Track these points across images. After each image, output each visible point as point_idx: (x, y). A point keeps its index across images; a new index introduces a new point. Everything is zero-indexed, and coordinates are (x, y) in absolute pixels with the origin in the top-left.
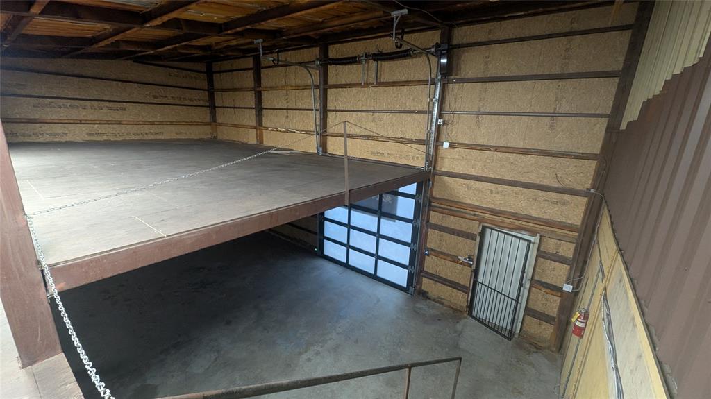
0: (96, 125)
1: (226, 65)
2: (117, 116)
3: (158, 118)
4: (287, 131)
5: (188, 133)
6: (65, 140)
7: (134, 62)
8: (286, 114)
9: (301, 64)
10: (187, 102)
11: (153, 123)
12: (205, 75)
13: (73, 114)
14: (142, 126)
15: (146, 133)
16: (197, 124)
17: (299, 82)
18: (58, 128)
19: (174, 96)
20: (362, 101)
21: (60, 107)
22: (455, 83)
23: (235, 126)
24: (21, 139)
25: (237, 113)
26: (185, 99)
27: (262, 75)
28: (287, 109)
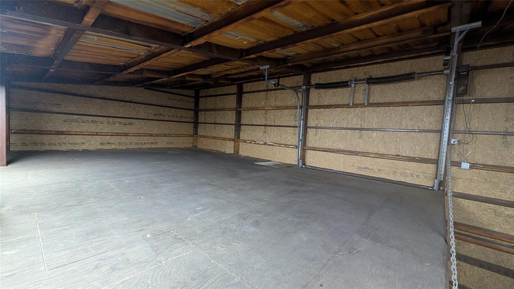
0: (108, 137)
1: (211, 91)
2: (126, 129)
3: (156, 132)
4: (265, 144)
5: (176, 143)
6: (82, 148)
7: (145, 88)
8: (264, 130)
9: (292, 88)
10: (178, 119)
11: (151, 135)
12: (194, 99)
13: (92, 128)
14: (142, 137)
15: (145, 143)
16: (184, 135)
17: (279, 104)
18: (78, 139)
19: (169, 114)
20: (347, 120)
21: (84, 122)
22: (473, 103)
23: (215, 138)
24: (48, 148)
25: (217, 128)
26: (177, 116)
27: (243, 99)
28: (265, 126)
